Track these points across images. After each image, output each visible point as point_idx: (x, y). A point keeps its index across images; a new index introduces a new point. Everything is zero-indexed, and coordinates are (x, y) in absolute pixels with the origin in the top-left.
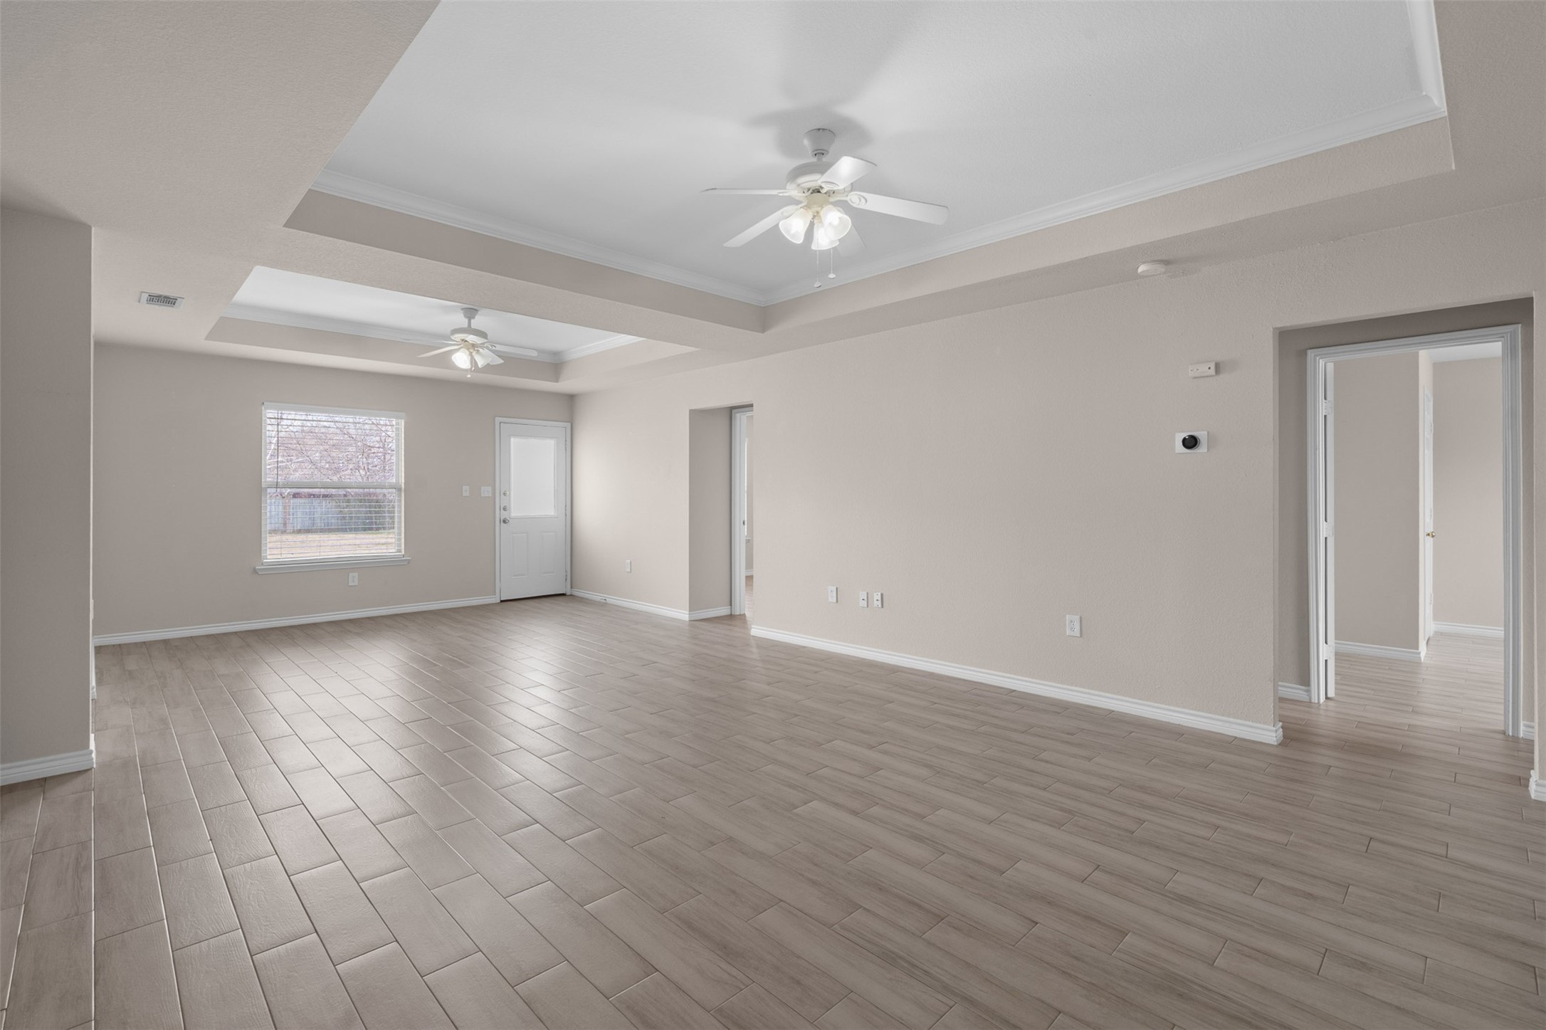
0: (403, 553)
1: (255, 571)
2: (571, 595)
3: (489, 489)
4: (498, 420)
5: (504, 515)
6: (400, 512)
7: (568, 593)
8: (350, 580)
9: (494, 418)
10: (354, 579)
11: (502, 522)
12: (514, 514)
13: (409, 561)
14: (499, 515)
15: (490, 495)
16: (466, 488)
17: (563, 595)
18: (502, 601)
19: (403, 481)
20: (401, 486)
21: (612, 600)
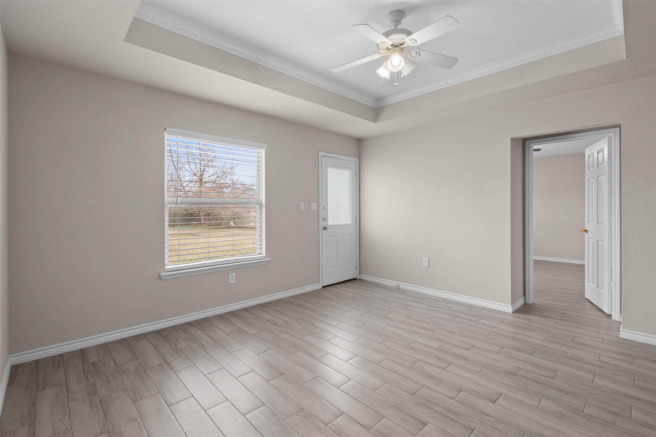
0: (264, 254)
1: (160, 277)
2: (359, 279)
3: (316, 204)
4: (321, 154)
5: (324, 224)
6: (261, 223)
7: (358, 278)
8: (230, 279)
9: (318, 152)
10: (232, 278)
11: (323, 229)
12: (329, 224)
13: (268, 262)
14: (322, 224)
15: (316, 209)
16: (302, 204)
17: (355, 279)
18: (323, 287)
19: (264, 198)
20: (262, 202)
21: (404, 286)
